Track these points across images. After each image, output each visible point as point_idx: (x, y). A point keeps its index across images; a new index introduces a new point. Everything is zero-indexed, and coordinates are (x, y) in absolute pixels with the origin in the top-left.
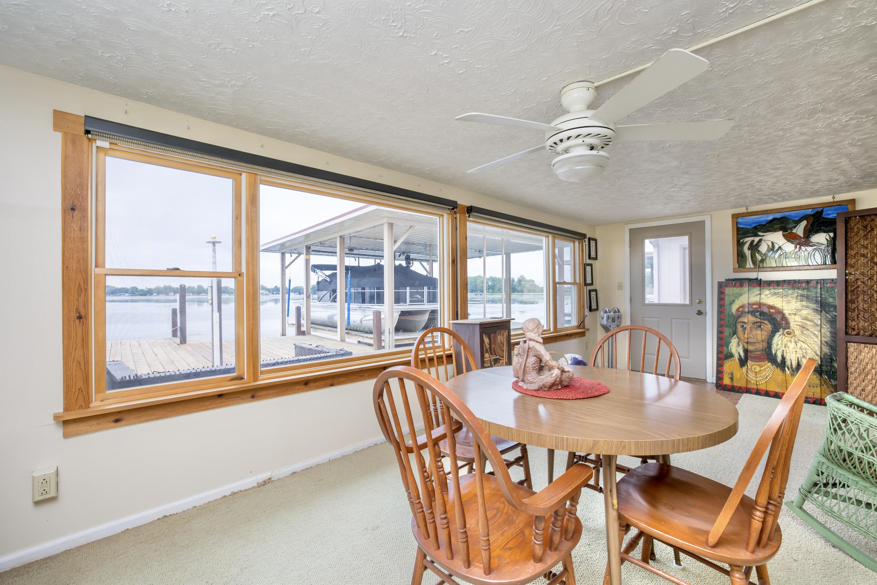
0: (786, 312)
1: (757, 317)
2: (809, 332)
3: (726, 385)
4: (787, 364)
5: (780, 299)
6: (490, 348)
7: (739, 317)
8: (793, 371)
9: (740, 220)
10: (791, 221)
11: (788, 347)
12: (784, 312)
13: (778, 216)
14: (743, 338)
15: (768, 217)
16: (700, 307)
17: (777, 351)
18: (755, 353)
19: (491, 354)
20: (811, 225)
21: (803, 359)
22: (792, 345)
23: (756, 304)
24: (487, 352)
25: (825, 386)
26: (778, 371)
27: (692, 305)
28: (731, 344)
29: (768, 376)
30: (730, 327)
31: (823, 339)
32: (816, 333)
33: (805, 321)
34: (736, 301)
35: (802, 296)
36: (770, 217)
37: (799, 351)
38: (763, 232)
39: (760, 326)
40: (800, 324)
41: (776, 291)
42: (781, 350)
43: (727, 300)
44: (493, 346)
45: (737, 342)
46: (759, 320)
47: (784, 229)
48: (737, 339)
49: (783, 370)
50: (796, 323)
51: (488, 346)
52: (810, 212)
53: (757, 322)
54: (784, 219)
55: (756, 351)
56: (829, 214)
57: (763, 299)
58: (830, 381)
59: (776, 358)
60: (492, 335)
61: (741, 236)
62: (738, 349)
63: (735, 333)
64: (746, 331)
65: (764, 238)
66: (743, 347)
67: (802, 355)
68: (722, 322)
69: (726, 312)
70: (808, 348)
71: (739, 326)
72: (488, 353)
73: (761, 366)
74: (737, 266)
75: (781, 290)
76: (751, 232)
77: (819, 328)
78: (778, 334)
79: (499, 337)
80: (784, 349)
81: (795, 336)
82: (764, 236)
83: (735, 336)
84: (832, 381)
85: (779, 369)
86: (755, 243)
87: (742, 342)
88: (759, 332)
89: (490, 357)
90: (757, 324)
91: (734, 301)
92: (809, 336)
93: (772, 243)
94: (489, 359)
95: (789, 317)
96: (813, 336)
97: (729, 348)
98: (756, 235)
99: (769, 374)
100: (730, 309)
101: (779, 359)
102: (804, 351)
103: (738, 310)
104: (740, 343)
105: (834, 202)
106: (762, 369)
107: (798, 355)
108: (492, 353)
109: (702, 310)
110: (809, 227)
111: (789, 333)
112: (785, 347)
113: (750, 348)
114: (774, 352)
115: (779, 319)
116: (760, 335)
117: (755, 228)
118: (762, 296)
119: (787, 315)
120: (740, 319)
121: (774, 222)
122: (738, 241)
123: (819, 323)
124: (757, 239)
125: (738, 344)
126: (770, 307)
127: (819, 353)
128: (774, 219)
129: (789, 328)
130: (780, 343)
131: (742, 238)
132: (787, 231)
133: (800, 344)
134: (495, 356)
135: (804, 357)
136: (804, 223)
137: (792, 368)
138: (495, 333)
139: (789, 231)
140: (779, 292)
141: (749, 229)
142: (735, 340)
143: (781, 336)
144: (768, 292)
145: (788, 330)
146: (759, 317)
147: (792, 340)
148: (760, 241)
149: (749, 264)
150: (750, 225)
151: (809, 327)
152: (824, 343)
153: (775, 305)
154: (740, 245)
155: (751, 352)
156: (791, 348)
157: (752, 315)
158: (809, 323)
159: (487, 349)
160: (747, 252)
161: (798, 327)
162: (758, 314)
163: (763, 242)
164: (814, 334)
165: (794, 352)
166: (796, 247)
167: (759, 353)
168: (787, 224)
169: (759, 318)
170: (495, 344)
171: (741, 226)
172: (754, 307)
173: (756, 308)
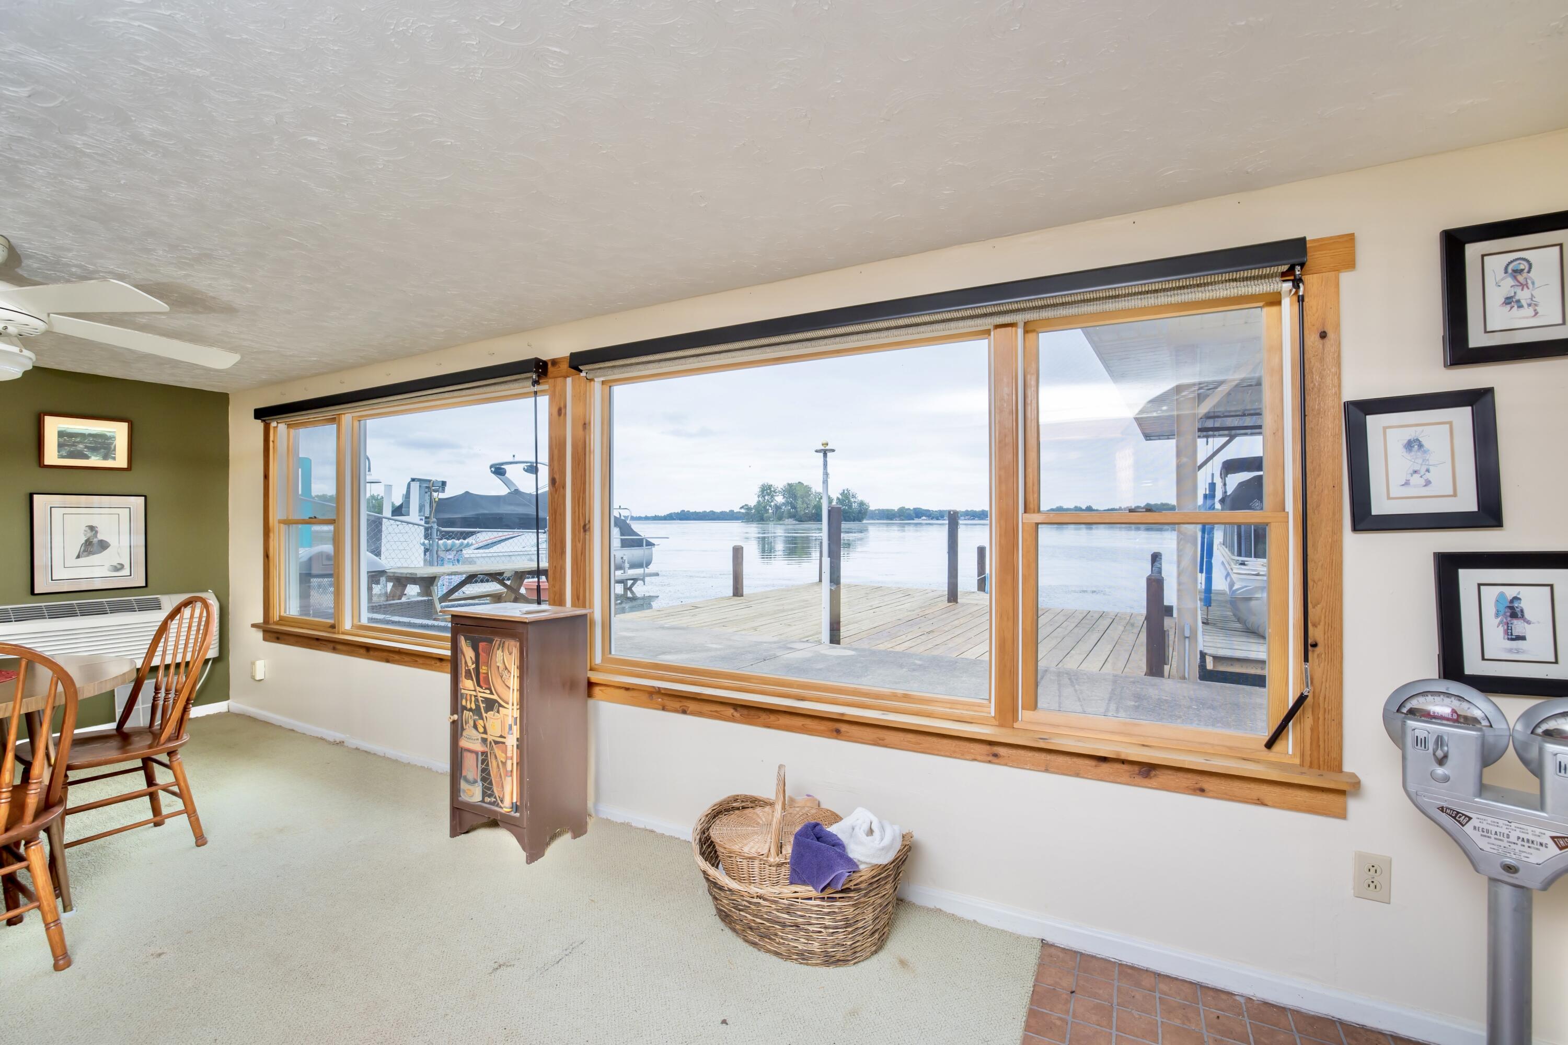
6: (477, 669)
19: (479, 685)
24: (468, 675)
44: (483, 670)
51: (472, 666)
60: (482, 645)
72: (472, 680)
79: (499, 653)
89: (475, 691)
94: (474, 693)
108: (482, 683)
134: (488, 691)
138: (491, 641)
159: (469, 670)
170: (488, 664)
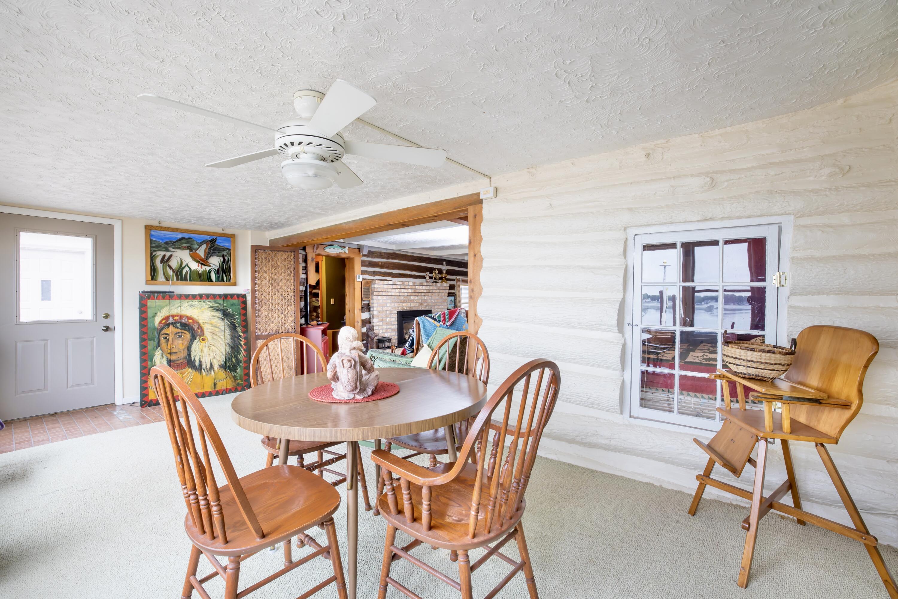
0: (201, 322)
1: (178, 328)
2: (217, 337)
3: (151, 401)
4: (203, 366)
5: (196, 310)
7: (162, 329)
8: (208, 371)
9: (153, 233)
10: (195, 243)
11: (204, 352)
12: (200, 321)
13: (186, 236)
14: (166, 350)
15: (177, 235)
16: (107, 322)
17: (195, 356)
18: (177, 362)
20: (209, 249)
21: (214, 360)
22: (206, 350)
23: (178, 316)
25: (228, 378)
26: (197, 374)
27: (96, 321)
28: (155, 357)
29: (189, 381)
30: (154, 340)
31: (227, 341)
32: (222, 337)
33: (214, 328)
34: (159, 313)
35: (212, 307)
36: (180, 236)
37: (212, 354)
38: (173, 248)
39: (181, 336)
40: (211, 331)
41: (193, 303)
42: (198, 356)
43: (150, 313)
45: (161, 355)
46: (180, 331)
47: (190, 249)
48: (160, 351)
49: (201, 372)
50: (208, 330)
52: (208, 238)
53: (179, 333)
54: (190, 240)
55: (178, 360)
56: (220, 243)
57: (182, 310)
58: (231, 373)
59: (195, 363)
61: (154, 249)
62: (162, 361)
63: (159, 345)
64: (169, 343)
65: (173, 254)
66: (167, 358)
67: (213, 357)
68: (144, 337)
69: (150, 325)
70: (217, 350)
71: (162, 338)
73: (183, 373)
74: (150, 278)
75: (197, 303)
76: (163, 246)
77: (223, 333)
78: (195, 341)
80: (200, 354)
81: (208, 341)
82: (174, 252)
83: (159, 348)
84: (232, 372)
85: (197, 372)
86: (166, 258)
87: (166, 353)
88: (180, 342)
90: (179, 334)
91: (156, 313)
92: (217, 340)
93: (181, 260)
95: (203, 326)
96: (220, 340)
97: (153, 361)
98: (167, 250)
99: (190, 379)
100: (153, 322)
101: (197, 364)
102: (214, 353)
103: (160, 323)
104: (164, 355)
105: (223, 234)
106: (184, 375)
107: (211, 357)
109: (111, 326)
110: (208, 250)
111: (203, 340)
112: (201, 352)
113: (173, 358)
114: (193, 358)
115: (196, 328)
116: (180, 344)
117: (166, 243)
118: (182, 308)
119: (201, 324)
120: (164, 330)
121: (183, 241)
122: (151, 254)
123: (223, 329)
124: (168, 254)
125: (162, 356)
126: (189, 318)
127: (224, 353)
128: (183, 239)
129: (203, 334)
130: (197, 349)
131: (155, 251)
132: (192, 251)
133: (212, 347)
135: (214, 358)
136: (204, 246)
137: (207, 369)
139: (194, 251)
140: (195, 305)
141: (161, 243)
142: (159, 353)
143: (198, 343)
144: (186, 304)
145: (203, 337)
146: (180, 327)
147: (206, 345)
148: (171, 256)
149: (161, 277)
150: (163, 240)
151: (217, 333)
152: (226, 344)
153: (192, 316)
154: (152, 258)
155: (174, 361)
156: (206, 352)
157: (174, 326)
158: (217, 330)
160: (159, 266)
161: (210, 333)
162: (178, 325)
163: (173, 257)
164: (221, 338)
165: (208, 355)
166: (198, 266)
167: (181, 361)
168: (192, 245)
169: (180, 329)
171: (154, 239)
172: (176, 318)
173: (177, 319)
